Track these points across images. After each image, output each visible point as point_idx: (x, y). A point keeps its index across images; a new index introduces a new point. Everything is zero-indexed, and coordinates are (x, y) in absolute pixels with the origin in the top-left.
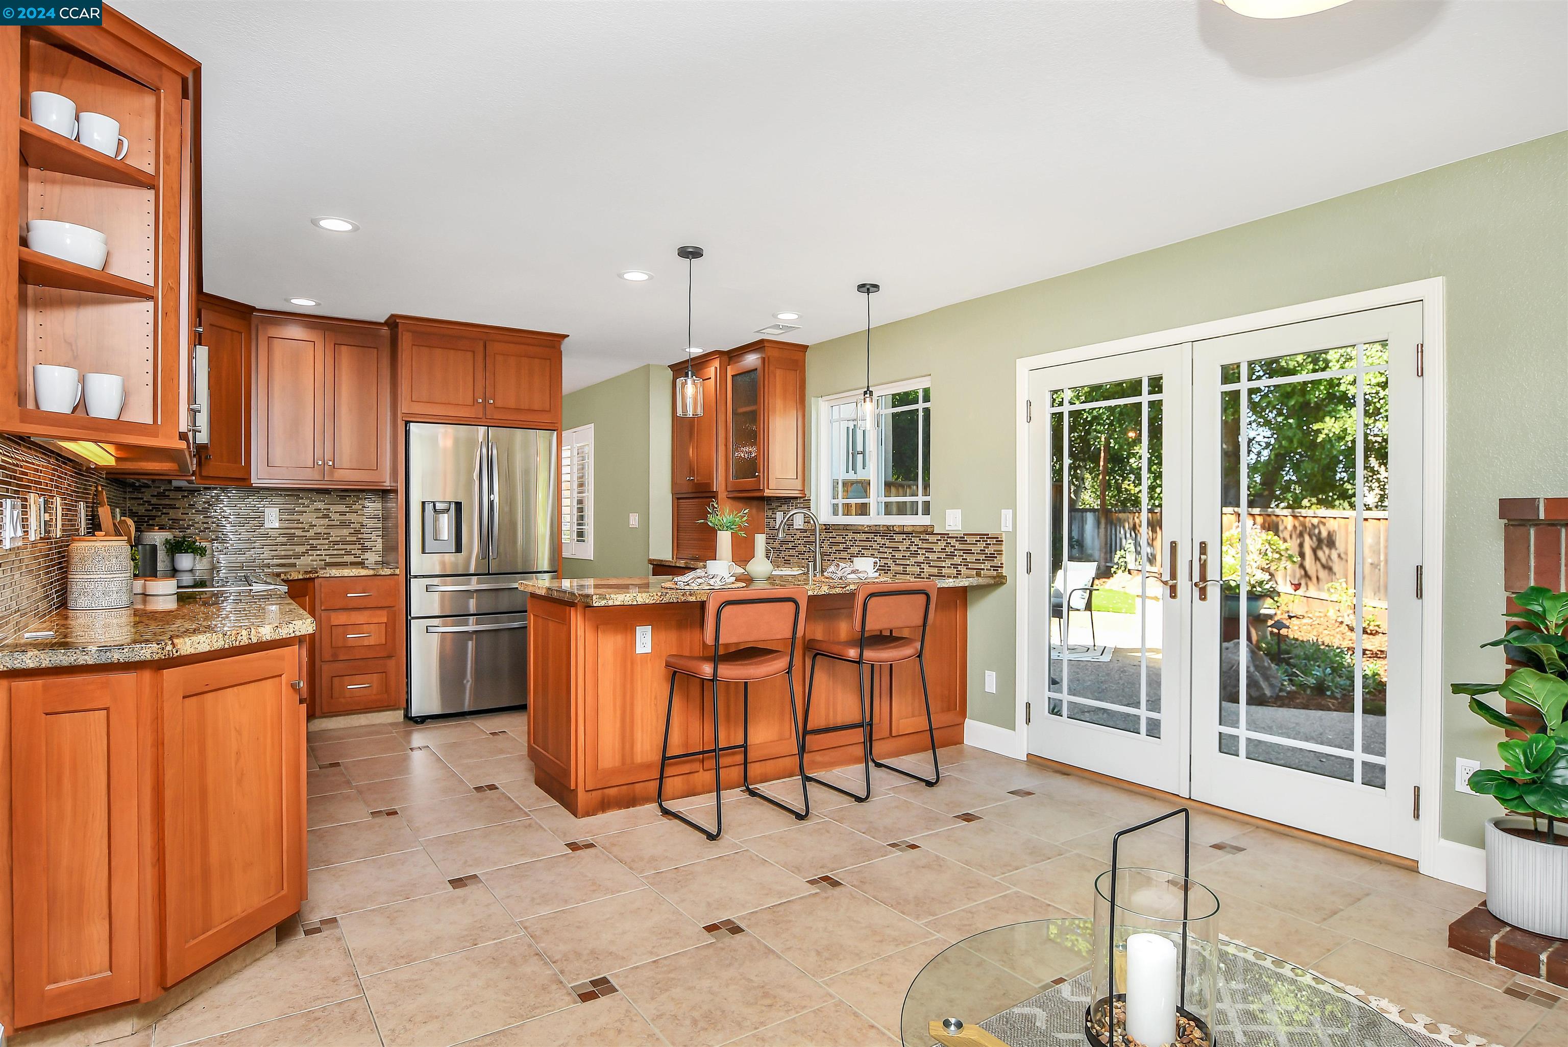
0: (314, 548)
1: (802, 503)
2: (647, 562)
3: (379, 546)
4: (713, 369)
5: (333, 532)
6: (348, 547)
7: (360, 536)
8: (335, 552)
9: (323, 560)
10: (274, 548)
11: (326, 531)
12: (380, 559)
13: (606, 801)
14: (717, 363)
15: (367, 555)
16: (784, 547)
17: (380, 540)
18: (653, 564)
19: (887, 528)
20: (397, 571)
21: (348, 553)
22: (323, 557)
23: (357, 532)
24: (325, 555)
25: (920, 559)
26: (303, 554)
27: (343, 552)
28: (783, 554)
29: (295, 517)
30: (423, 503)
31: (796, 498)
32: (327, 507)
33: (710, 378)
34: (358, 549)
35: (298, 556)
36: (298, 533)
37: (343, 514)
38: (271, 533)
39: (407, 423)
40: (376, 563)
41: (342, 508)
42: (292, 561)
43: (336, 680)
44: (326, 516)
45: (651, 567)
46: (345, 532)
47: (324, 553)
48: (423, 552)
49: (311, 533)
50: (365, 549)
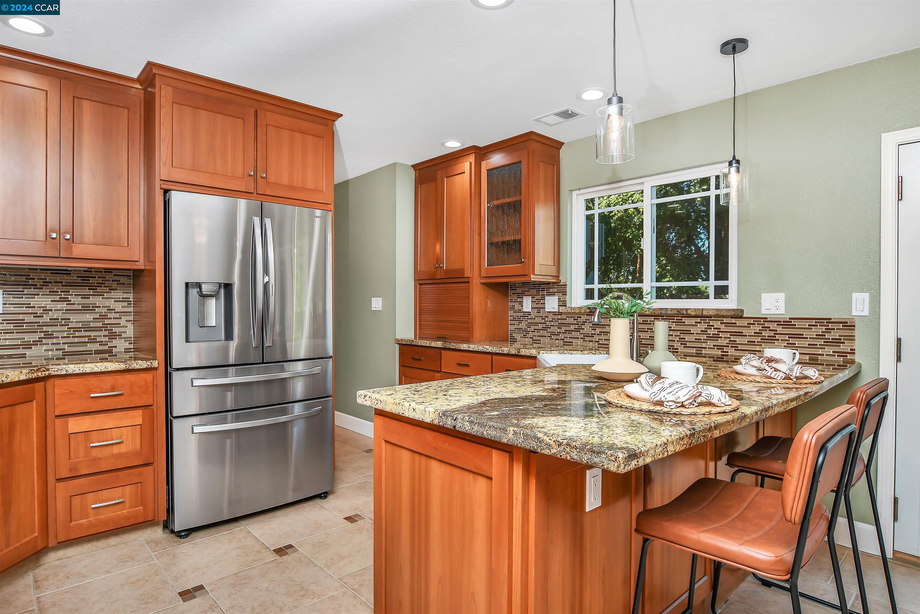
0: (49, 336)
1: (556, 288)
2: (394, 341)
3: (130, 331)
4: (467, 164)
5: (74, 318)
6: (92, 334)
7: (106, 321)
8: (76, 340)
11: (66, 316)
12: (132, 346)
14: (472, 158)
15: (115, 342)
16: (532, 328)
17: (130, 326)
18: (399, 344)
20: (155, 364)
21: (93, 341)
22: (61, 346)
23: (103, 317)
24: (63, 343)
26: (37, 342)
27: (86, 340)
28: (531, 335)
29: (23, 301)
30: (187, 284)
31: (549, 283)
33: (464, 172)
34: (104, 336)
36: (29, 319)
37: (85, 297)
39: (166, 191)
40: (127, 351)
41: (84, 291)
43: (76, 501)
44: (64, 300)
45: (397, 347)
46: (89, 317)
47: (61, 341)
48: (187, 341)
49: (46, 318)
50: (113, 336)
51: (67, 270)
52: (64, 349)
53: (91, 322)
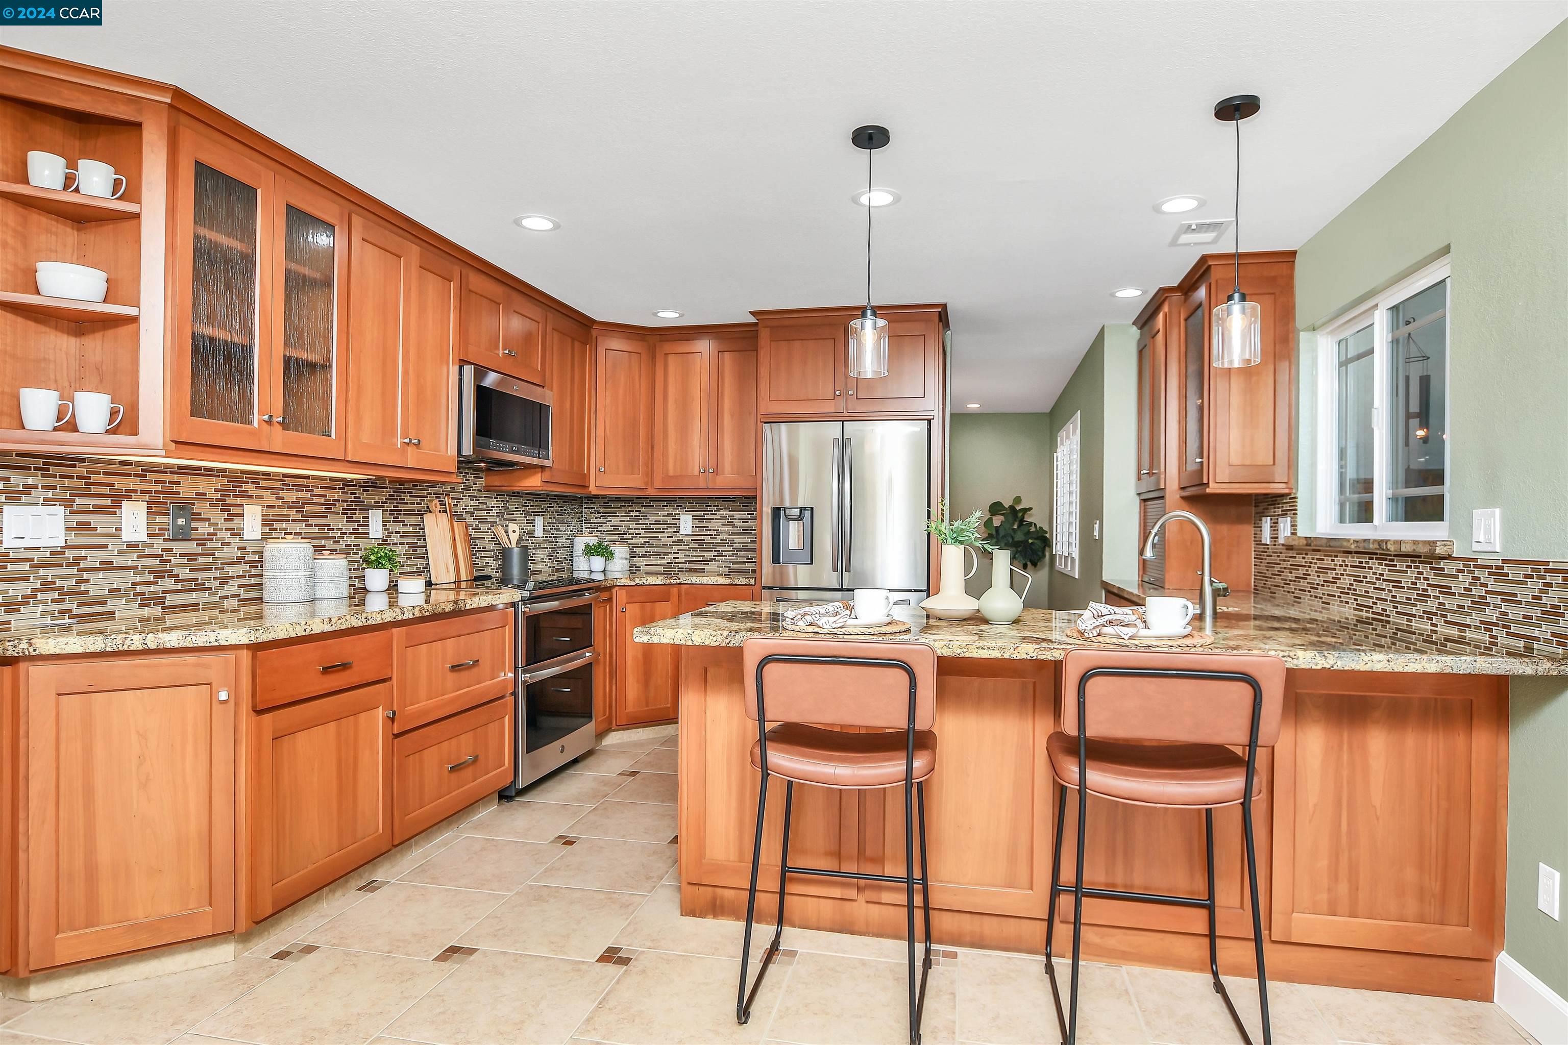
0: (720, 554)
1: (1288, 503)
2: (1101, 585)
5: (737, 539)
8: (738, 559)
9: (728, 567)
10: (687, 553)
11: (731, 538)
13: (718, 903)
16: (1270, 572)
18: (1105, 589)
19: (1379, 545)
20: (752, 581)
22: (727, 564)
25: (1432, 605)
26: (713, 559)
28: (1269, 582)
29: (704, 524)
30: (776, 509)
31: (1281, 495)
32: (731, 514)
35: (706, 562)
36: (707, 539)
37: (745, 521)
38: (685, 539)
41: (745, 515)
42: (702, 566)
44: (731, 523)
45: (1104, 593)
47: (728, 559)
48: (776, 562)
49: (718, 539)
51: (730, 498)
52: (730, 567)
53: (749, 543)
